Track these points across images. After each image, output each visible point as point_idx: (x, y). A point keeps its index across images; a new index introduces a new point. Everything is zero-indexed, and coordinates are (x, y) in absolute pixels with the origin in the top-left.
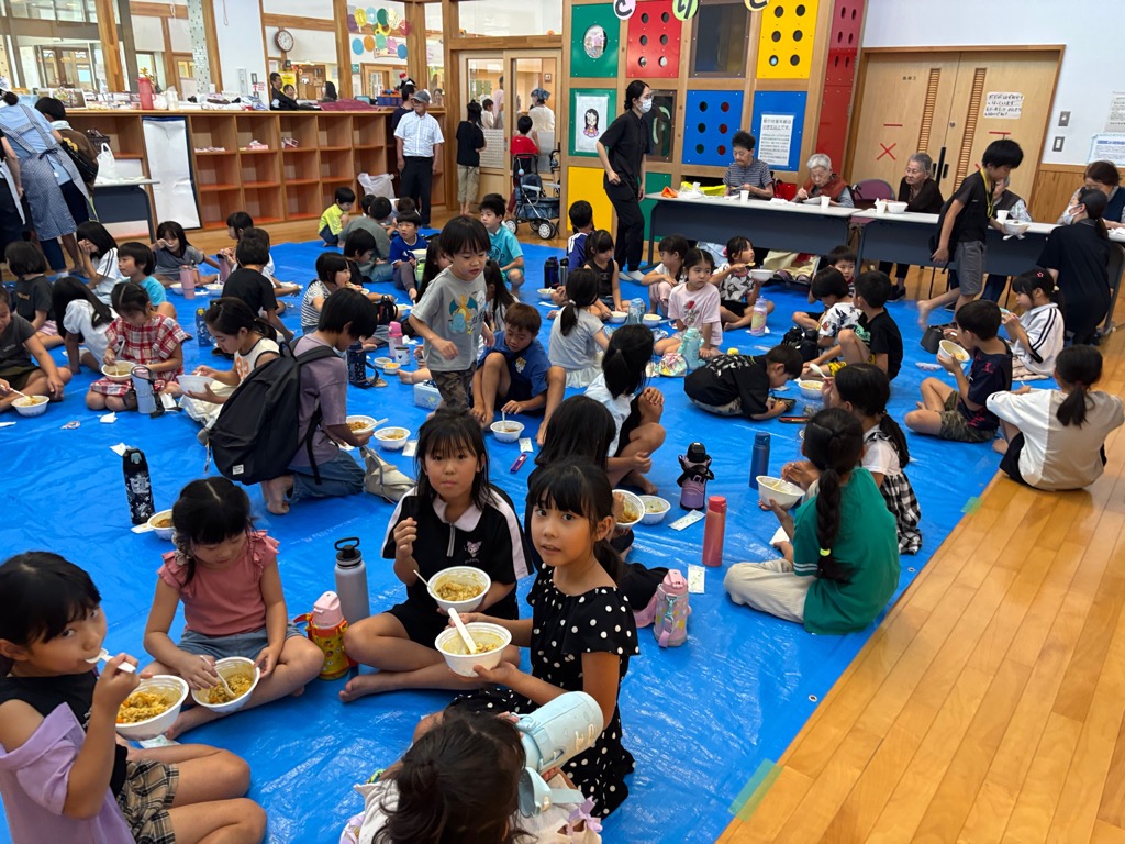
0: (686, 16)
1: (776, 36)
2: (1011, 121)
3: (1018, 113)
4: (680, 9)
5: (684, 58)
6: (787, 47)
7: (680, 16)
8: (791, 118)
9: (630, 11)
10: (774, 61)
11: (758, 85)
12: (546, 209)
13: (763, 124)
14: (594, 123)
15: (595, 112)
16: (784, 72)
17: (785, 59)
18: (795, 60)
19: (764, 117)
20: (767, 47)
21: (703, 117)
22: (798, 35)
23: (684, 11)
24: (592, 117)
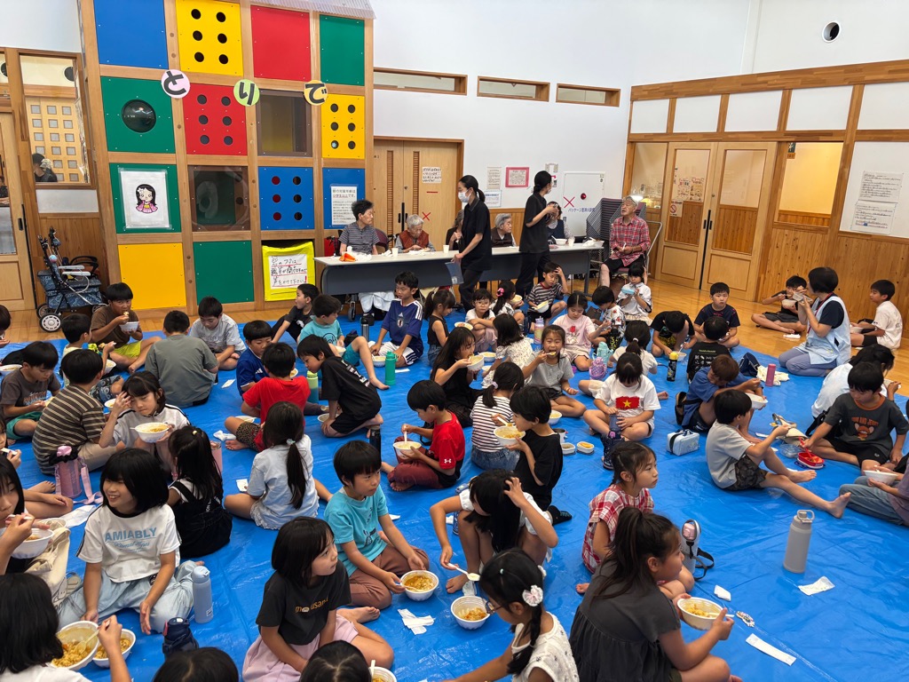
0: (249, 102)
1: (335, 126)
2: (437, 185)
3: (440, 179)
4: (243, 95)
5: (251, 138)
6: (343, 135)
7: (244, 102)
8: (355, 188)
9: (183, 91)
10: (334, 145)
11: (325, 163)
12: (96, 294)
13: (332, 193)
14: (150, 199)
15: (150, 188)
16: (344, 153)
17: (344, 145)
18: (352, 145)
19: (333, 188)
20: (328, 135)
21: (276, 189)
22: (351, 127)
23: (247, 99)
24: (146, 194)
